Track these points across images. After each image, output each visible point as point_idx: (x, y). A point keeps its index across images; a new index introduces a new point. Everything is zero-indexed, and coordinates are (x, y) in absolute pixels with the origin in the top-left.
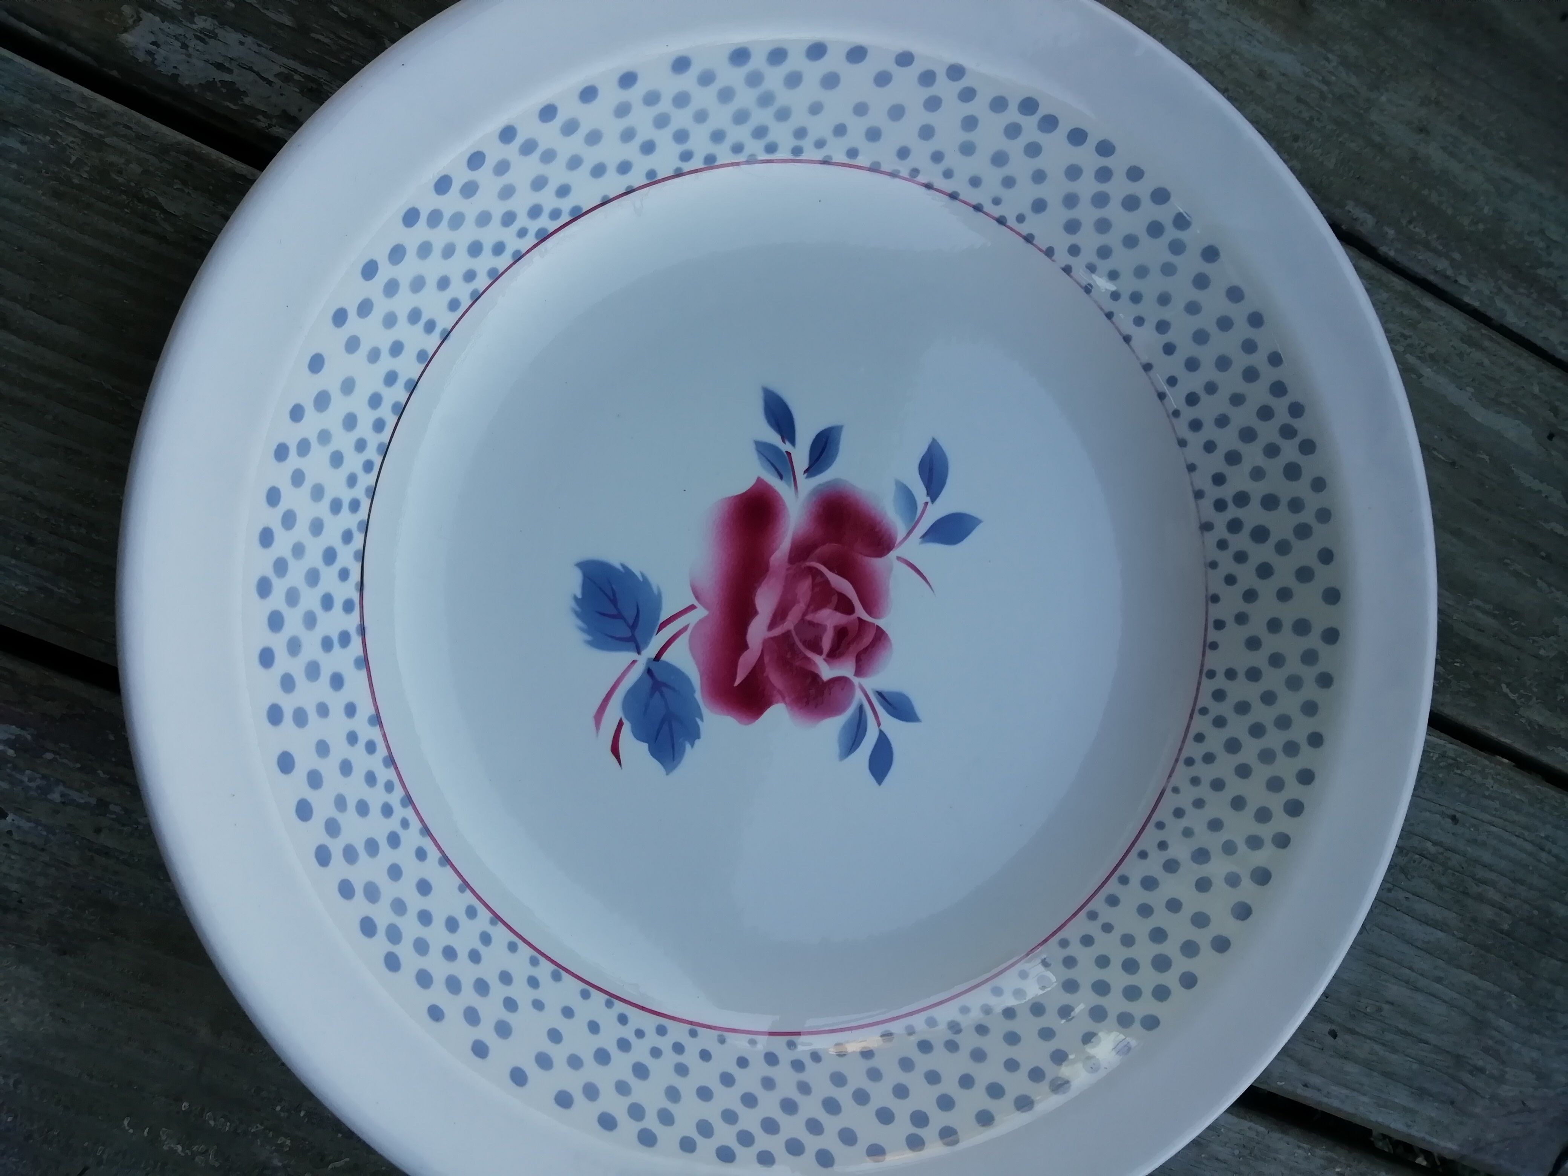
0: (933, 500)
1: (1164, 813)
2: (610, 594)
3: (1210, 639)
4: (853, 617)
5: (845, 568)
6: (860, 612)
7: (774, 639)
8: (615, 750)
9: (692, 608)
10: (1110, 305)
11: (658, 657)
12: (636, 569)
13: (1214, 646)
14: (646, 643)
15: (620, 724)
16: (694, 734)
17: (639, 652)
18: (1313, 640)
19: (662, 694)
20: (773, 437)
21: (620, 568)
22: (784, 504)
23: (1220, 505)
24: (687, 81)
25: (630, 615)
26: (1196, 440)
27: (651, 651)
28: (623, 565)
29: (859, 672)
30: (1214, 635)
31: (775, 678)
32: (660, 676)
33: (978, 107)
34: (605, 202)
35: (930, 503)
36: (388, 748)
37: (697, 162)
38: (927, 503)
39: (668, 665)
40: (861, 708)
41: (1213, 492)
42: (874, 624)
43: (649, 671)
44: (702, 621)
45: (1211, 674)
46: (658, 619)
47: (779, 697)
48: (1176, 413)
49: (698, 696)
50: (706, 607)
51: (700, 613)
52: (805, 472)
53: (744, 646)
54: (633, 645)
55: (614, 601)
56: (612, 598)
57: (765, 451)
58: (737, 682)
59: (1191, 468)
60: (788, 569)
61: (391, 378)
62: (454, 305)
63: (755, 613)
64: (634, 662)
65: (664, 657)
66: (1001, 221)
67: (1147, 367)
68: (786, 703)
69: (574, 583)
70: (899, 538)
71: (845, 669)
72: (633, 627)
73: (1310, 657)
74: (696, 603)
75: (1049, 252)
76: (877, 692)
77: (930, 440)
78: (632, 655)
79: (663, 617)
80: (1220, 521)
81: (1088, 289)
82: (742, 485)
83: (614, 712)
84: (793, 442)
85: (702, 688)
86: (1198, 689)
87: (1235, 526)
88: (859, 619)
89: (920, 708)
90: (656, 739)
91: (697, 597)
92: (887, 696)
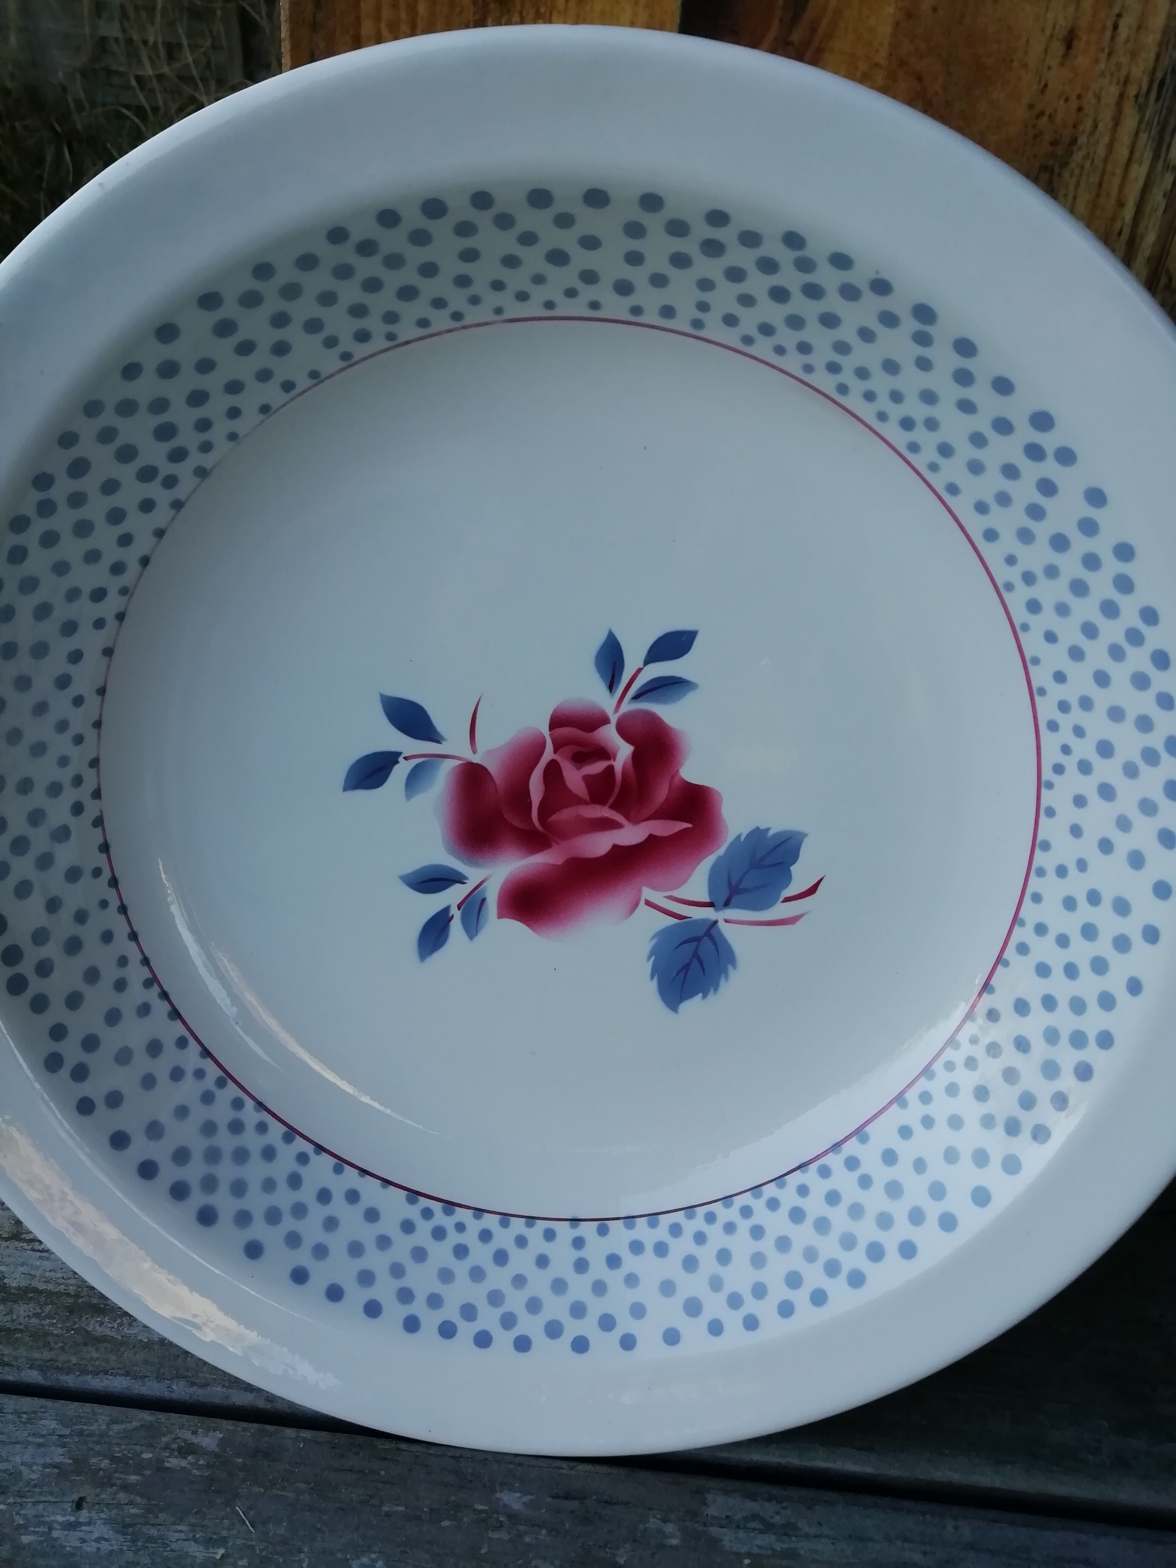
0: (399, 754)
1: (534, 308)
2: (682, 974)
3: (310, 382)
4: (557, 758)
5: (520, 794)
6: (549, 754)
7: (628, 818)
8: (812, 890)
9: (648, 903)
10: (90, 734)
11: (710, 905)
12: (647, 967)
13: (314, 375)
14: (704, 921)
15: (787, 900)
16: (758, 834)
17: (716, 922)
18: (230, 309)
19: (740, 881)
20: (456, 927)
21: (656, 978)
22: (505, 883)
23: (170, 482)
24: (259, 1230)
25: (689, 948)
26: (131, 556)
27: (708, 914)
28: (652, 978)
29: (605, 721)
30: (303, 382)
31: (662, 794)
32: (724, 894)
33: (57, 1012)
34: (387, 1182)
35: (403, 756)
37: (300, 1145)
38: (406, 758)
39: (711, 893)
40: (637, 697)
41: (163, 497)
42: (550, 735)
43: (727, 904)
44: (654, 888)
45: (346, 356)
46: (677, 924)
47: (676, 781)
48: (124, 591)
49: (721, 851)
50: (640, 891)
51: (648, 893)
52: (463, 883)
53: (651, 839)
54: (713, 931)
55: (687, 967)
56: (684, 970)
57: (473, 925)
58: (686, 825)
59: (160, 534)
60: (558, 843)
61: (637, 1247)
62: (550, 1235)
63: (615, 847)
64: (726, 921)
65: (706, 899)
66: (114, 882)
67: (108, 652)
68: (678, 771)
69: (693, 1006)
70: (457, 763)
71: (609, 734)
72: (698, 939)
73: (251, 300)
74: (642, 902)
75: (99, 822)
76: (611, 692)
77: (348, 792)
78: (722, 925)
79: (673, 921)
80: (184, 470)
81: (95, 763)
82: (515, 928)
83: (780, 911)
84: (447, 910)
85: (712, 853)
86: (372, 356)
87: (178, 455)
88: (555, 753)
89: (600, 639)
90: (780, 864)
91: (636, 905)
92: (609, 679)
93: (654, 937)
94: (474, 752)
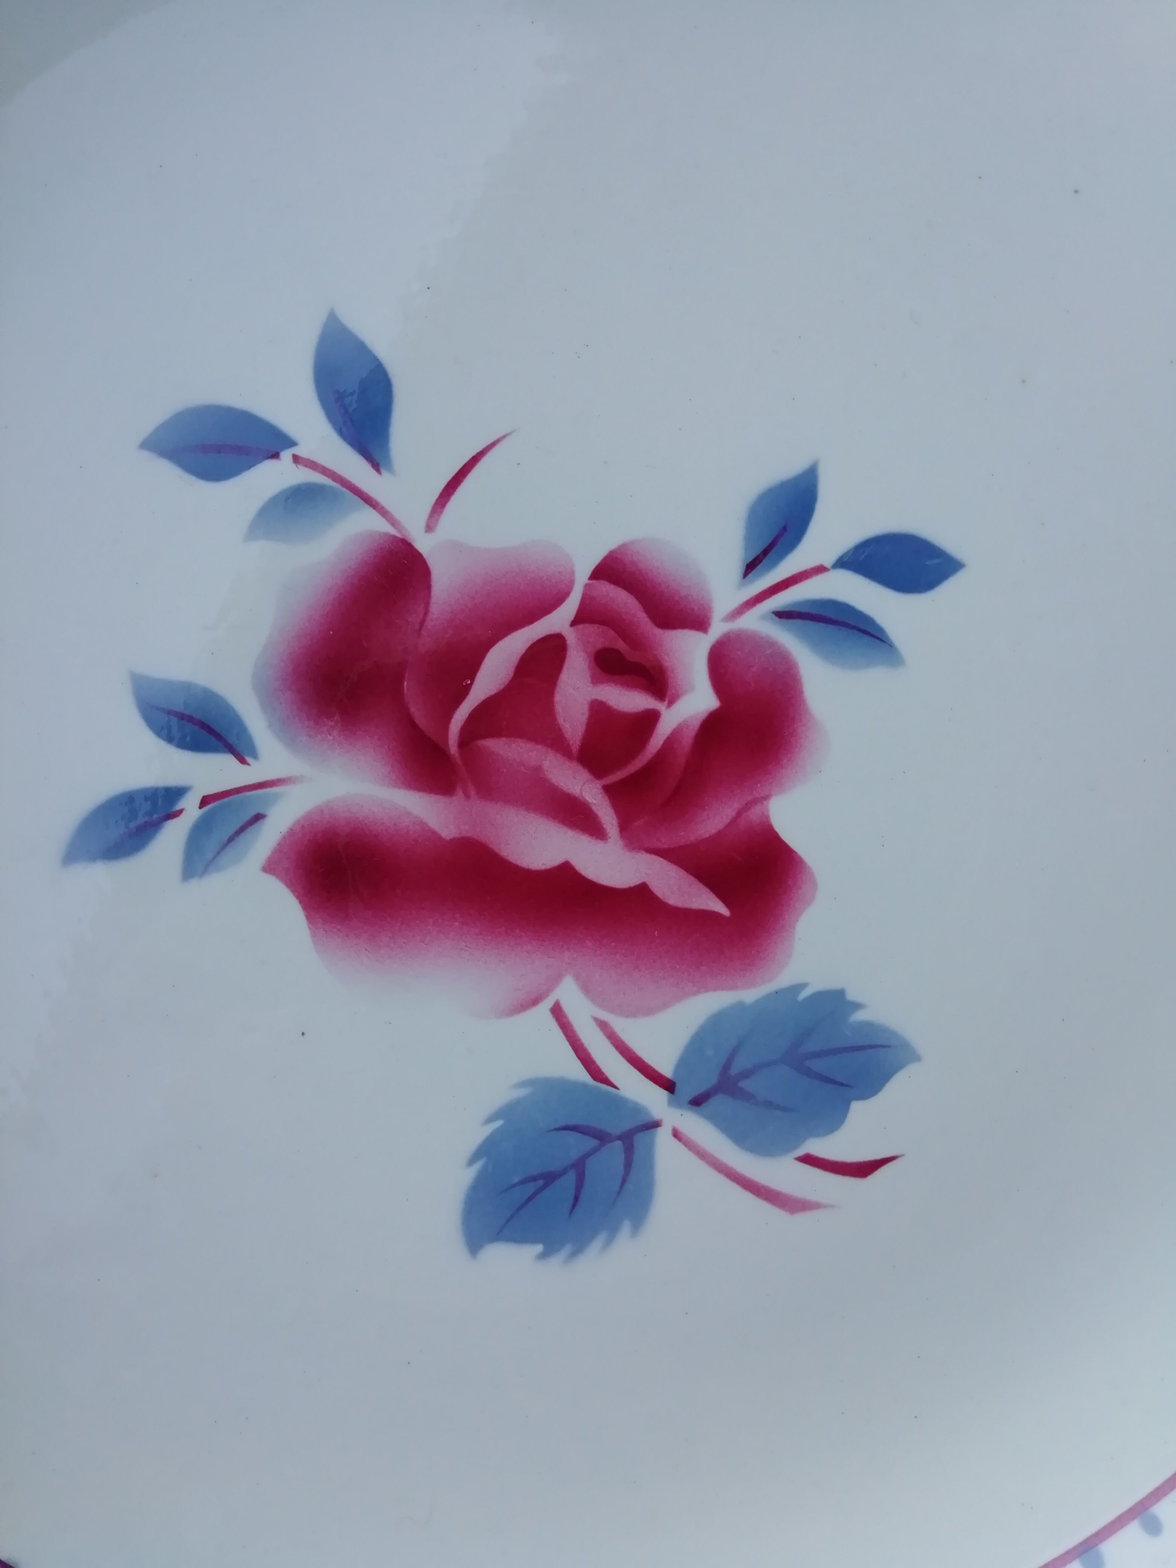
0: (287, 442)
2: (531, 1187)
4: (571, 636)
6: (560, 619)
7: (624, 828)
8: (864, 1169)
9: (557, 1012)
11: (668, 1085)
12: (479, 1134)
14: (637, 1109)
15: (809, 1160)
16: (834, 1004)
17: (655, 1125)
19: (747, 1074)
22: (320, 810)
25: (578, 1144)
27: (652, 1099)
28: (472, 1161)
29: (700, 623)
31: (713, 820)
32: (707, 1079)
35: (295, 450)
38: (296, 459)
39: (683, 1063)
40: (783, 615)
42: (586, 585)
43: (697, 1102)
44: (586, 989)
46: (584, 1085)
47: (754, 814)
49: (750, 995)
50: (557, 979)
51: (569, 993)
52: (243, 761)
53: (641, 894)
54: (640, 1139)
55: (549, 1178)
56: (540, 1183)
57: (205, 853)
58: (720, 908)
60: (467, 796)
63: (566, 870)
64: (676, 1134)
65: (666, 1070)
68: (767, 797)
69: (512, 1262)
70: (383, 526)
72: (602, 1137)
74: (547, 1004)
76: (745, 575)
77: (146, 455)
78: (663, 1138)
79: (578, 1073)
82: (283, 906)
83: (783, 1173)
84: (178, 792)
85: (734, 988)
88: (574, 623)
89: (786, 467)
90: (842, 1084)
91: (535, 1002)
92: (757, 551)
93: (524, 1084)
94: (430, 528)
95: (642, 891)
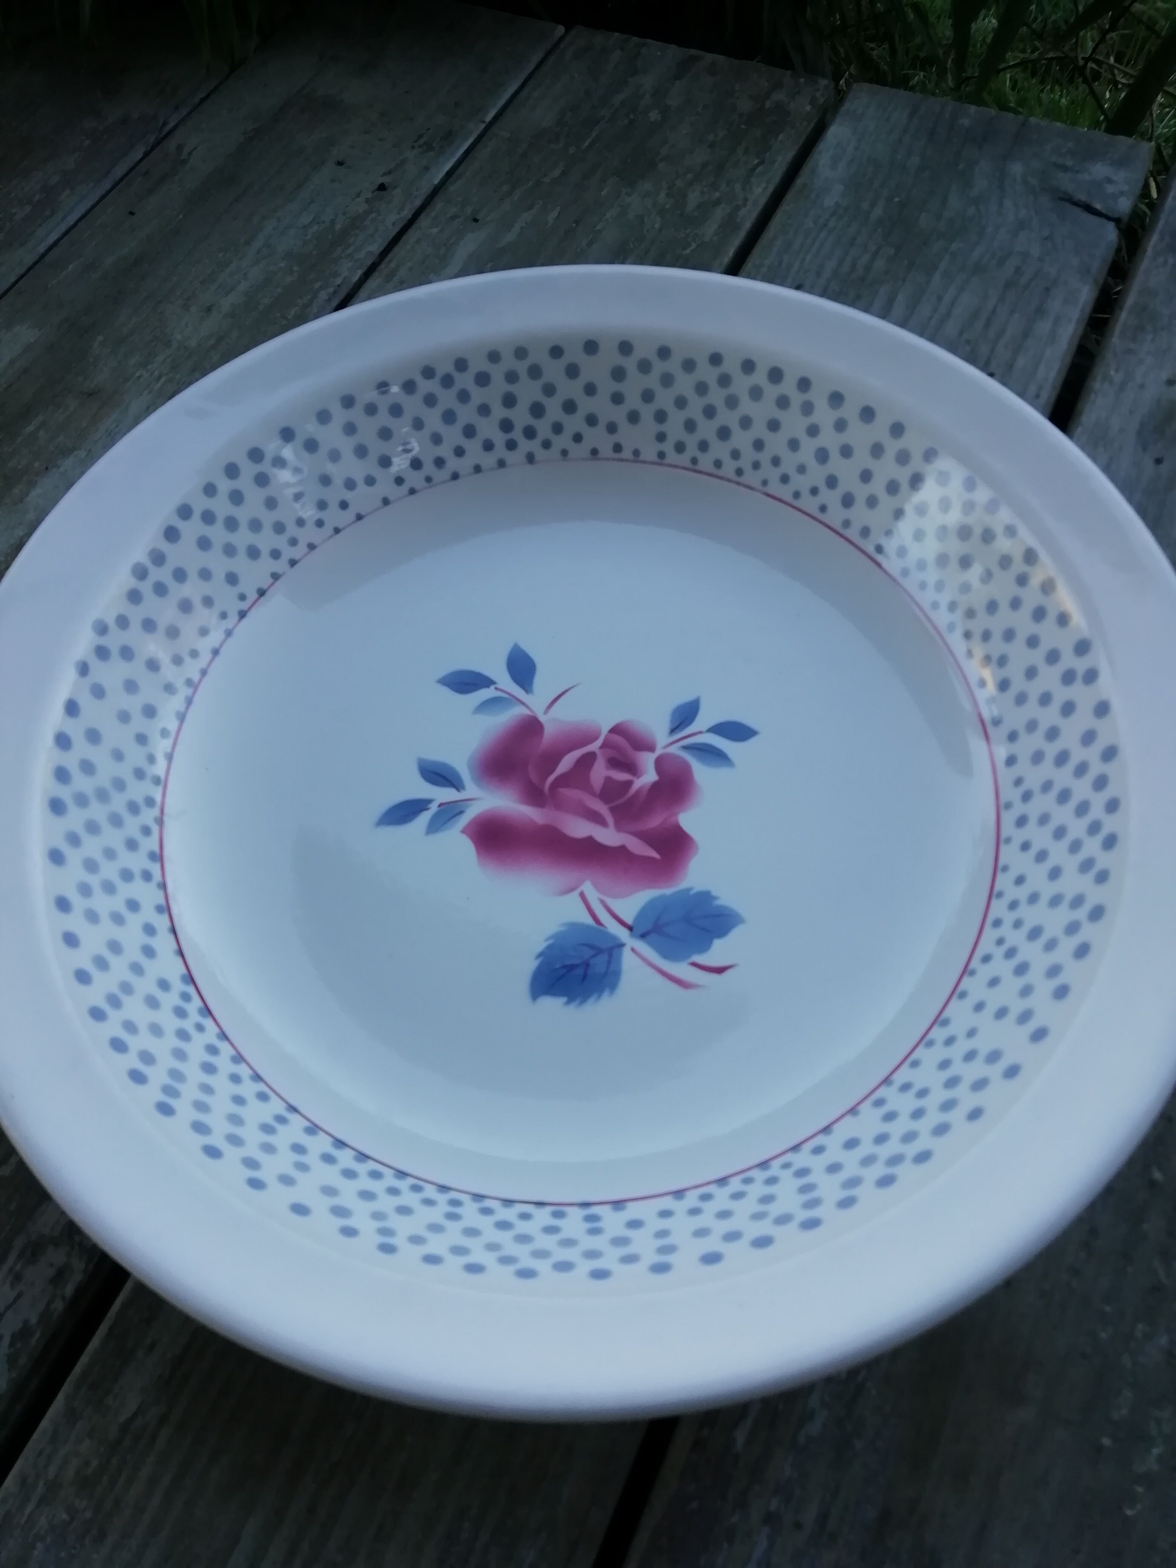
0: (492, 682)
1: (785, 493)
2: (563, 972)
3: (630, 456)
4: (599, 753)
5: (552, 758)
6: (595, 747)
7: (616, 822)
8: (720, 970)
9: (582, 896)
10: (328, 529)
11: (630, 928)
12: (542, 946)
13: (636, 453)
14: (614, 938)
15: (695, 965)
16: (706, 897)
17: (623, 945)
18: (630, 364)
19: (667, 925)
20: (424, 818)
21: (540, 959)
22: (487, 811)
23: (511, 445)
24: (74, 857)
25: (587, 953)
26: (453, 464)
27: (622, 934)
28: (537, 958)
29: (651, 748)
30: (627, 454)
31: (654, 821)
32: (647, 927)
33: (136, 615)
34: (181, 953)
35: (496, 685)
36: (708, 1183)
37: (155, 869)
38: (496, 689)
39: (638, 918)
40: (686, 748)
41: (500, 450)
42: (606, 736)
43: (643, 936)
44: (596, 886)
45: (661, 455)
46: (592, 926)
47: (672, 819)
48: (428, 479)
49: (668, 891)
50: (583, 882)
51: (588, 888)
52: (458, 790)
54: (616, 951)
55: (571, 969)
56: (567, 970)
57: (437, 825)
58: (655, 855)
59: (478, 469)
60: (550, 809)
61: (328, 1159)
62: (263, 1097)
64: (633, 950)
65: (629, 920)
66: (242, 615)
67: (386, 502)
68: (677, 814)
69: (552, 1005)
70: (526, 712)
71: (648, 762)
72: (598, 951)
73: (645, 367)
74: (577, 892)
75: (276, 577)
76: (671, 733)
77: (439, 686)
78: (626, 951)
79: (589, 921)
80: (525, 445)
81: (312, 547)
82: (467, 847)
83: (681, 969)
84: (430, 801)
85: (661, 888)
86: (676, 467)
87: (530, 433)
88: (600, 748)
89: (686, 697)
90: (710, 931)
91: (572, 890)
92: (675, 726)
93: (565, 924)
94: (547, 711)
95: (622, 849)
